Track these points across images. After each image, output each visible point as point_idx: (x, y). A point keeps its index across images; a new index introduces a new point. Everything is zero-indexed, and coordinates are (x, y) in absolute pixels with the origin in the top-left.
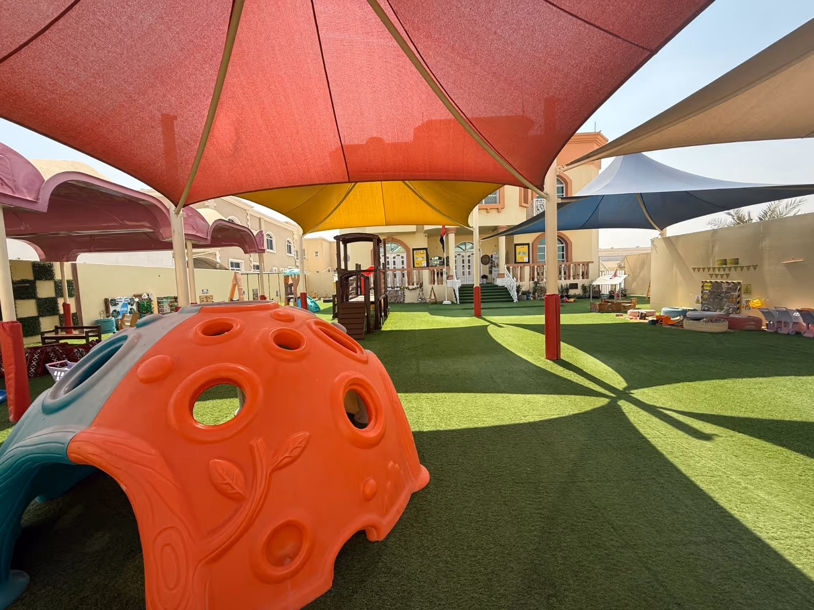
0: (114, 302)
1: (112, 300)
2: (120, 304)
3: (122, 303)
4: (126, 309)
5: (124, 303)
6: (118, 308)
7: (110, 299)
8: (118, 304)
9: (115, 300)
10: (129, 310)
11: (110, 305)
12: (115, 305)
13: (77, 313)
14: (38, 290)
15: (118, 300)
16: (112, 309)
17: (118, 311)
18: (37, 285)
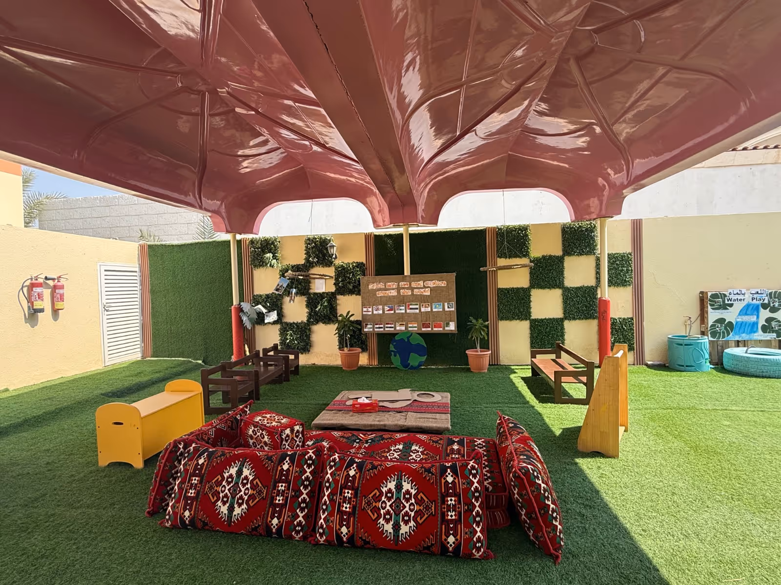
0: (721, 301)
1: (715, 296)
2: (738, 307)
3: (743, 304)
4: (753, 319)
5: (748, 305)
6: (731, 315)
7: (709, 294)
8: (731, 305)
9: (725, 295)
10: (762, 322)
11: (709, 307)
12: (725, 307)
13: (632, 319)
14: (566, 273)
15: (733, 297)
16: (713, 315)
17: (730, 323)
18: (566, 264)
